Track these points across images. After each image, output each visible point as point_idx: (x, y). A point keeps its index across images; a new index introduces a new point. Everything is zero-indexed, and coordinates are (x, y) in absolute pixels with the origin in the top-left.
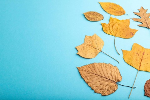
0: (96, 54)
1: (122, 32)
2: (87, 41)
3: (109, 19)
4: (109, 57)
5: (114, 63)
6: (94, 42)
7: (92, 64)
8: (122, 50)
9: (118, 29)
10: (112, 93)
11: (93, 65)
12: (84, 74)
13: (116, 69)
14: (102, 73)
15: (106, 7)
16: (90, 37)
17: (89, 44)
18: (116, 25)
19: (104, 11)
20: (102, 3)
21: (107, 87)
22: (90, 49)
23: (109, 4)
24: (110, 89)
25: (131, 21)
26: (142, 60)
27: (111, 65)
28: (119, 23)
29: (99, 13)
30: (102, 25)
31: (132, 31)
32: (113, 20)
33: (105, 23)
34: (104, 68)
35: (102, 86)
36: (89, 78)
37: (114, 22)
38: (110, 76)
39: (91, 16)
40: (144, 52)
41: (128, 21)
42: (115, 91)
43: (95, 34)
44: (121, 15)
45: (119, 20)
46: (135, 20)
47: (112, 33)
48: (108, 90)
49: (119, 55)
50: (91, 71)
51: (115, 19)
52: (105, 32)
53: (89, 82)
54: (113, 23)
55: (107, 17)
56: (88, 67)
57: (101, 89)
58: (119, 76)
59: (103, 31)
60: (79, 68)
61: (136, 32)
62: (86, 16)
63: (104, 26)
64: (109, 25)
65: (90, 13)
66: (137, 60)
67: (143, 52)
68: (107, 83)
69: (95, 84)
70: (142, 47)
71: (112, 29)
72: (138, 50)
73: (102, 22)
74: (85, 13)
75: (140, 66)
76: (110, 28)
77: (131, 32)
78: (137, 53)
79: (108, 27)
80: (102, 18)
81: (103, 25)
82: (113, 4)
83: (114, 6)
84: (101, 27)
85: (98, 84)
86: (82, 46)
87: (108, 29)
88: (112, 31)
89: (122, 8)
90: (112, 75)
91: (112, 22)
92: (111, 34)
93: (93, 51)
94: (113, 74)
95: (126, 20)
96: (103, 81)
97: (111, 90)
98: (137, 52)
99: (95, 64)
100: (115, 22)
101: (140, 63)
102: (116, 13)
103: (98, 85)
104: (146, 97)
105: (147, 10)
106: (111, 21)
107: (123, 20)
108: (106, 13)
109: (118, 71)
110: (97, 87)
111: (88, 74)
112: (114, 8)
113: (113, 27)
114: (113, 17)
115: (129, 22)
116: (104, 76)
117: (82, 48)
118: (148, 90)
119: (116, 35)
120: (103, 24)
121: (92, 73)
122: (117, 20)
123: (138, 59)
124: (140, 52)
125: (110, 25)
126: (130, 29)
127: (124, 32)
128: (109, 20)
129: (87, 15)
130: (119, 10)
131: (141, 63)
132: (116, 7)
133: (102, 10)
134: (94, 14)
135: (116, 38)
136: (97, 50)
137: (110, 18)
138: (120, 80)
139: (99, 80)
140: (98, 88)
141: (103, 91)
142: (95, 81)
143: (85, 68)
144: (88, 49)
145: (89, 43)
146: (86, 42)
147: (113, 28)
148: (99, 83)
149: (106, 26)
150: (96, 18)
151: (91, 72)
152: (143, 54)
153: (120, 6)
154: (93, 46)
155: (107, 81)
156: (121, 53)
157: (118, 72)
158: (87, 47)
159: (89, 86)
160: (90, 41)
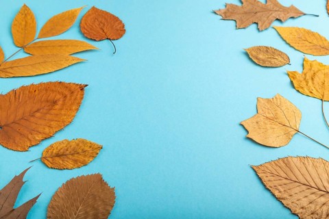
0: (289, 137)
2: (264, 109)
3: (301, 62)
4: (314, 142)
6: (279, 113)
7: (283, 160)
9: (326, 84)
11: (286, 161)
12: (269, 181)
14: (309, 179)
15: (291, 36)
16: (268, 101)
17: (268, 115)
18: (321, 76)
19: (287, 46)
20: (281, 28)
21: (325, 208)
22: (274, 126)
23: (296, 31)
27: (324, 162)
28: (326, 71)
29: (275, 49)
30: (288, 75)
32: (311, 66)
33: (295, 72)
34: (310, 168)
35: (313, 206)
37: (313, 69)
38: (326, 184)
39: (261, 56)
43: (279, 95)
44: (327, 54)
45: (324, 64)
47: (314, 92)
48: (327, 215)
51: (314, 63)
52: (298, 91)
53: (284, 199)
54: (312, 72)
55: (296, 58)
56: (276, 165)
57: (312, 214)
59: (294, 87)
60: (258, 167)
62: (252, 55)
63: (294, 78)
64: (303, 76)
65: (259, 49)
68: (323, 200)
69: (297, 202)
71: (313, 83)
73: (287, 68)
74: (248, 49)
76: (307, 82)
79: (302, 79)
80: (286, 59)
81: (292, 76)
82: (305, 30)
83: (307, 35)
84: (288, 80)
85: (304, 202)
86: (255, 122)
87: (305, 83)
88: (314, 89)
89: (326, 40)
91: (310, 69)
92: (311, 94)
93: (279, 130)
96: (313, 197)
99: (289, 159)
100: (315, 68)
102: (315, 51)
103: (305, 205)
106: (307, 67)
108: (292, 49)
110: (302, 208)
111: (280, 182)
112: (308, 39)
113: (315, 79)
114: (310, 58)
116: (313, 185)
117: (255, 124)
119: (323, 96)
120: (291, 73)
121: (286, 179)
122: (320, 64)
125: (305, 74)
128: (303, 65)
129: (254, 53)
130: (321, 43)
132: (312, 37)
133: (283, 43)
134: (267, 51)
135: (324, 102)
136: (290, 130)
137: (304, 60)
139: (304, 194)
140: (304, 210)
141: (317, 216)
142: (296, 197)
143: (269, 166)
144: (268, 126)
145: (268, 113)
146: (260, 111)
147: (315, 82)
148: (305, 199)
149: (297, 76)
150: (273, 60)
151: (285, 176)
153: (321, 34)
154: (279, 121)
155: (322, 195)
158: (266, 122)
159: (285, 207)
160: (268, 109)
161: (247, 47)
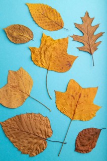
0: (23, 100)
1: (57, 62)
2: (12, 79)
3: (40, 37)
5: (45, 113)
6: (20, 82)
7: (18, 116)
8: (55, 92)
9: (52, 57)
10: (41, 152)
11: (19, 117)
12: (8, 132)
13: (47, 120)
14: (31, 129)
15: (38, 13)
16: (15, 73)
17: (13, 84)
18: (50, 49)
19: (34, 22)
20: (31, 5)
21: (36, 146)
22: (16, 93)
23: (42, 8)
24: (38, 148)
25: (70, 39)
26: (78, 106)
27: (40, 116)
28: (55, 45)
29: (26, 27)
31: (70, 60)
32: (46, 41)
35: (29, 145)
36: (15, 137)
37: (47, 44)
38: (39, 131)
39: (15, 34)
40: (81, 94)
42: (43, 149)
43: (22, 68)
44: (58, 29)
45: (54, 39)
46: (76, 38)
47: (44, 64)
48: (36, 150)
49: (51, 99)
50: (17, 127)
51: (48, 39)
52: (34, 63)
53: (15, 142)
54: (46, 46)
56: (14, 120)
57: (29, 149)
58: (50, 130)
59: (32, 60)
60: (3, 122)
61: (74, 60)
62: (9, 33)
63: (33, 53)
64: (40, 50)
65: (14, 27)
66: (71, 105)
67: (79, 94)
68: (35, 141)
69: (22, 144)
70: (79, 86)
71: (45, 57)
72: (74, 91)
73: (31, 44)
74: (7, 29)
75: (74, 113)
76: (41, 56)
77: (68, 62)
78: (73, 96)
79: (38, 53)
81: (32, 50)
82: (47, 7)
83: (48, 11)
84: (29, 53)
85: (26, 143)
86: (5, 90)
87: (39, 57)
88: (44, 61)
89: (60, 16)
90: (42, 129)
91: (45, 44)
92: (42, 66)
93: (19, 95)
95: (64, 39)
96: (31, 139)
97: (40, 150)
98: (72, 94)
99: (22, 116)
101: (75, 111)
102: (51, 26)
103: (26, 145)
106: (43, 42)
107: (59, 40)
108: (37, 25)
109: (49, 123)
110: (24, 147)
111: (14, 132)
112: (49, 15)
113: (46, 53)
114: (47, 33)
115: (68, 43)
116: (32, 132)
117: (5, 92)
119: (49, 67)
120: (32, 48)
121: (18, 129)
122: (52, 40)
123: (73, 104)
124: (76, 94)
126: (67, 55)
127: (59, 61)
128: (41, 41)
129: (10, 31)
130: (56, 19)
131: (76, 110)
132: (52, 14)
134: (19, 29)
135: (48, 71)
137: (42, 36)
138: (50, 134)
139: (26, 138)
141: (31, 151)
142: (21, 140)
143: (10, 122)
144: (13, 92)
145: (14, 83)
146: (9, 82)
148: (26, 141)
149: (36, 52)
150: (22, 38)
152: (80, 97)
153: (57, 11)
154: (19, 88)
155: (35, 138)
156: (53, 96)
157: (49, 125)
158: (12, 89)
159: (15, 147)
160: (14, 79)
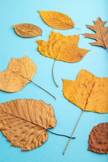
0: (24, 85)
1: (67, 53)
2: (13, 65)
3: (49, 33)
4: (41, 89)
5: (47, 100)
6: (22, 68)
7: (14, 101)
8: (63, 80)
9: (61, 48)
10: (39, 146)
11: (15, 103)
13: (50, 109)
14: (27, 115)
15: (49, 17)
16: (18, 60)
17: (14, 70)
18: (59, 43)
19: (44, 23)
20: (43, 12)
21: (32, 137)
22: (16, 78)
23: (53, 14)
24: (35, 140)
25: (82, 37)
26: (91, 95)
27: (42, 103)
28: (64, 40)
29: (35, 26)
30: (38, 42)
31: (81, 53)
32: (55, 36)
33: (42, 41)
34: (31, 107)
35: (24, 135)
37: (55, 38)
38: (38, 119)
39: (23, 30)
40: (94, 83)
41: (77, 38)
42: (43, 143)
43: (26, 56)
44: (68, 29)
45: (64, 35)
46: (87, 36)
47: (52, 54)
48: (32, 142)
49: (58, 87)
50: (10, 112)
51: (58, 34)
52: (41, 53)
53: (4, 130)
54: (55, 40)
55: (47, 31)
56: (8, 105)
57: (22, 141)
58: (53, 120)
59: (39, 51)
61: (86, 53)
62: (17, 29)
63: (40, 45)
64: (48, 43)
65: (23, 26)
66: (82, 94)
67: (92, 83)
68: (32, 130)
69: (13, 132)
70: (93, 75)
71: (53, 48)
72: (87, 80)
73: (39, 38)
74: (16, 26)
75: (87, 103)
77: (79, 54)
78: (84, 85)
79: (46, 45)
80: (40, 32)
81: (40, 43)
82: (58, 13)
83: (59, 16)
84: (36, 45)
85: (19, 132)
86: (4, 74)
87: (47, 48)
88: (52, 52)
89: (71, 19)
90: (42, 117)
92: (49, 56)
93: (18, 80)
94: (44, 116)
95: (75, 36)
96: (26, 128)
97: (37, 142)
98: (83, 83)
99: (18, 101)
100: (57, 38)
101: (87, 100)
102: (61, 26)
103: (19, 135)
104: (90, 153)
105: (106, 22)
106: (52, 37)
107: (69, 37)
108: (47, 26)
109: (52, 111)
110: (16, 136)
111: (6, 117)
112: (59, 19)
113: (54, 46)
114: (56, 31)
115: (79, 39)
116: (29, 120)
117: (3, 76)
118: (94, 141)
119: (56, 57)
120: (39, 41)
121: (11, 115)
122: (62, 36)
123: (85, 93)
124: (89, 82)
125: (49, 42)
126: (78, 48)
127: (69, 53)
128: (50, 36)
129: (19, 28)
130: (67, 22)
131: (89, 99)
132: (63, 18)
133: (42, 21)
134: (29, 27)
135: (56, 61)
136: (26, 80)
137: (52, 33)
138: (53, 125)
139: (20, 126)
140: (17, 138)
141: (24, 143)
142: (14, 128)
143: (3, 106)
144: (12, 78)
145: (15, 68)
146: (10, 67)
147: (54, 47)
148: (20, 130)
149: (43, 44)
150: (30, 33)
152: (93, 86)
153: (68, 16)
154: (20, 74)
155: (33, 127)
156: (60, 84)
157: (52, 114)
158: (12, 75)
159: (4, 136)
160: (16, 66)
161: (15, 24)
